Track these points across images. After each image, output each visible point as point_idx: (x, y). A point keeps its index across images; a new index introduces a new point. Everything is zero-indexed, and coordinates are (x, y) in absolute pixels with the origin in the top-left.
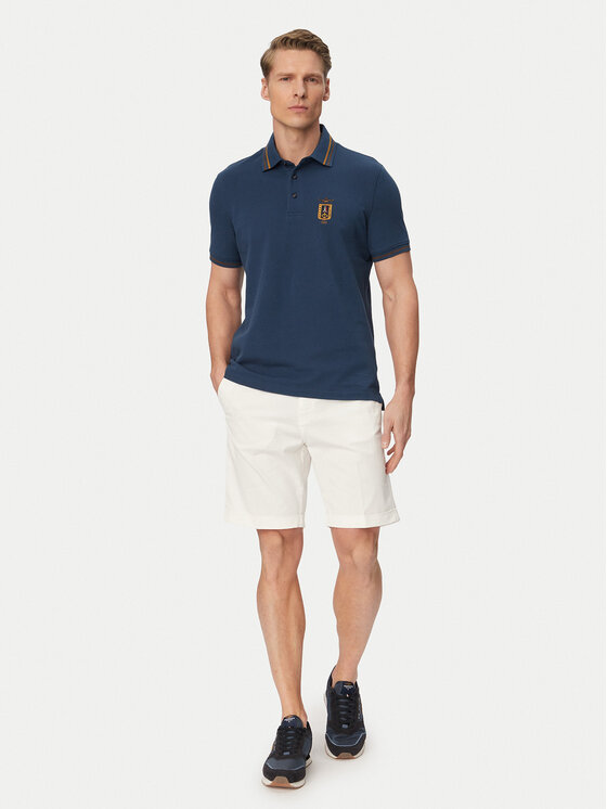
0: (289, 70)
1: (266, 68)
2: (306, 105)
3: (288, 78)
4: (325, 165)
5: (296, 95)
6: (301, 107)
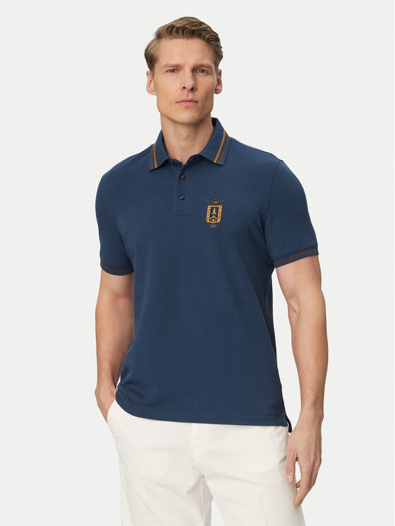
0: (176, 61)
1: (151, 59)
2: (196, 99)
3: (175, 69)
4: (216, 164)
5: (184, 88)
6: (190, 101)
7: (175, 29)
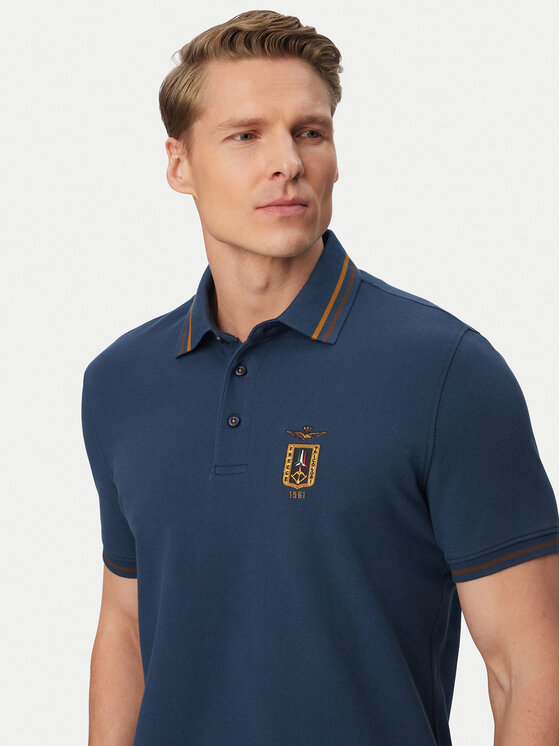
2: (303, 196)
3: (251, 132)
4: (317, 341)
5: (277, 174)
6: (293, 203)
7: (240, 37)
